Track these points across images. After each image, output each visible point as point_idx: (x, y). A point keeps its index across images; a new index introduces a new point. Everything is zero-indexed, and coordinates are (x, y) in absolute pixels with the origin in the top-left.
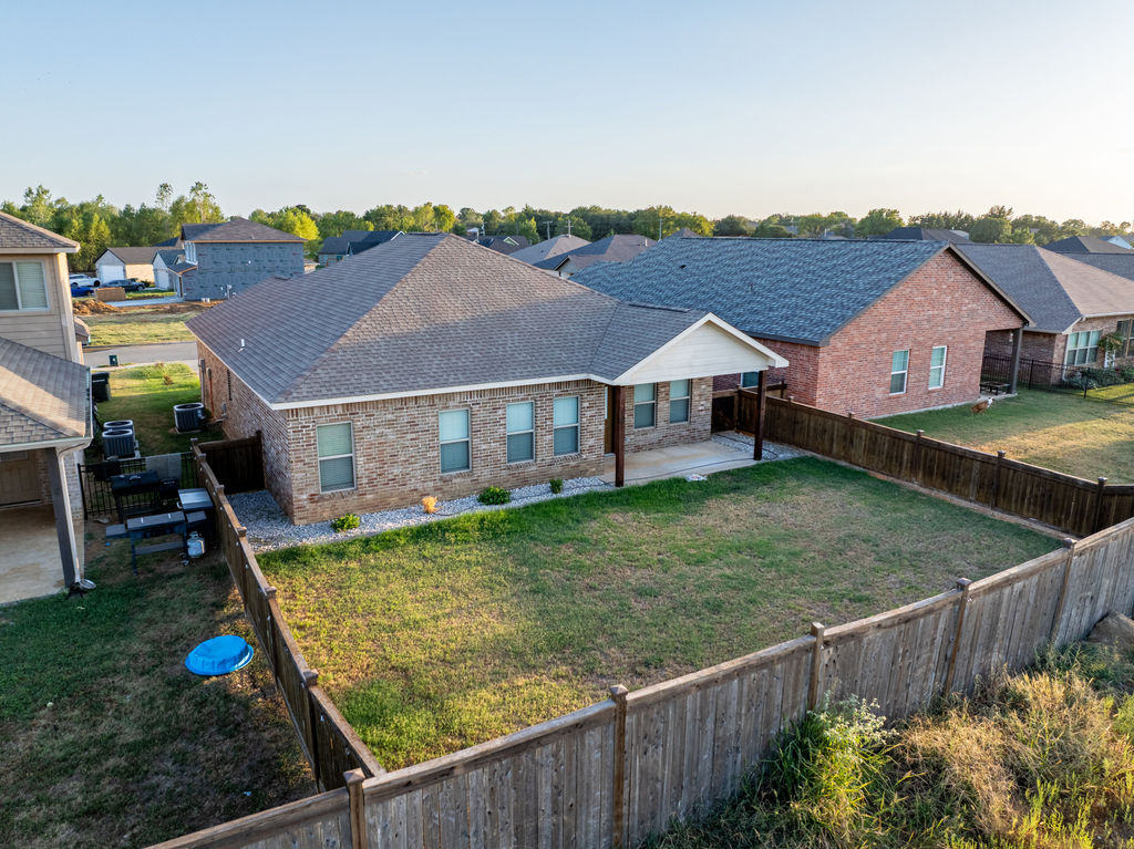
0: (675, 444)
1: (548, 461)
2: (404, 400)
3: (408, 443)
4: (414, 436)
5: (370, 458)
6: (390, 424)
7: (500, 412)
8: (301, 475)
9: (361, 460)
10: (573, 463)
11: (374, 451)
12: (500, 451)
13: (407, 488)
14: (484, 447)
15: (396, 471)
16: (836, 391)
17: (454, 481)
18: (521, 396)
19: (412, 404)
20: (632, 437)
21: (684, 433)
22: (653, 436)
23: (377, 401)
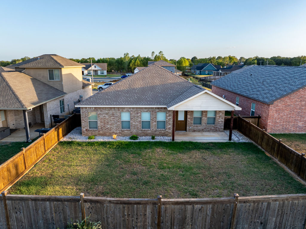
0: (209, 131)
1: (155, 130)
2: (111, 108)
3: (112, 119)
4: (113, 118)
5: (101, 122)
6: (107, 114)
7: (139, 114)
8: (84, 124)
9: (99, 122)
10: (163, 132)
11: (103, 120)
12: (140, 126)
13: (111, 131)
14: (134, 123)
15: (108, 127)
16: (278, 121)
17: (126, 131)
18: (146, 110)
19: (113, 109)
20: (192, 127)
21: (212, 128)
22: (200, 127)
23: (103, 107)
